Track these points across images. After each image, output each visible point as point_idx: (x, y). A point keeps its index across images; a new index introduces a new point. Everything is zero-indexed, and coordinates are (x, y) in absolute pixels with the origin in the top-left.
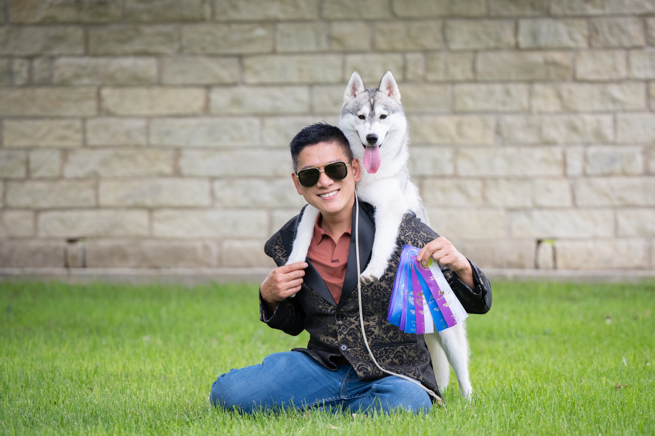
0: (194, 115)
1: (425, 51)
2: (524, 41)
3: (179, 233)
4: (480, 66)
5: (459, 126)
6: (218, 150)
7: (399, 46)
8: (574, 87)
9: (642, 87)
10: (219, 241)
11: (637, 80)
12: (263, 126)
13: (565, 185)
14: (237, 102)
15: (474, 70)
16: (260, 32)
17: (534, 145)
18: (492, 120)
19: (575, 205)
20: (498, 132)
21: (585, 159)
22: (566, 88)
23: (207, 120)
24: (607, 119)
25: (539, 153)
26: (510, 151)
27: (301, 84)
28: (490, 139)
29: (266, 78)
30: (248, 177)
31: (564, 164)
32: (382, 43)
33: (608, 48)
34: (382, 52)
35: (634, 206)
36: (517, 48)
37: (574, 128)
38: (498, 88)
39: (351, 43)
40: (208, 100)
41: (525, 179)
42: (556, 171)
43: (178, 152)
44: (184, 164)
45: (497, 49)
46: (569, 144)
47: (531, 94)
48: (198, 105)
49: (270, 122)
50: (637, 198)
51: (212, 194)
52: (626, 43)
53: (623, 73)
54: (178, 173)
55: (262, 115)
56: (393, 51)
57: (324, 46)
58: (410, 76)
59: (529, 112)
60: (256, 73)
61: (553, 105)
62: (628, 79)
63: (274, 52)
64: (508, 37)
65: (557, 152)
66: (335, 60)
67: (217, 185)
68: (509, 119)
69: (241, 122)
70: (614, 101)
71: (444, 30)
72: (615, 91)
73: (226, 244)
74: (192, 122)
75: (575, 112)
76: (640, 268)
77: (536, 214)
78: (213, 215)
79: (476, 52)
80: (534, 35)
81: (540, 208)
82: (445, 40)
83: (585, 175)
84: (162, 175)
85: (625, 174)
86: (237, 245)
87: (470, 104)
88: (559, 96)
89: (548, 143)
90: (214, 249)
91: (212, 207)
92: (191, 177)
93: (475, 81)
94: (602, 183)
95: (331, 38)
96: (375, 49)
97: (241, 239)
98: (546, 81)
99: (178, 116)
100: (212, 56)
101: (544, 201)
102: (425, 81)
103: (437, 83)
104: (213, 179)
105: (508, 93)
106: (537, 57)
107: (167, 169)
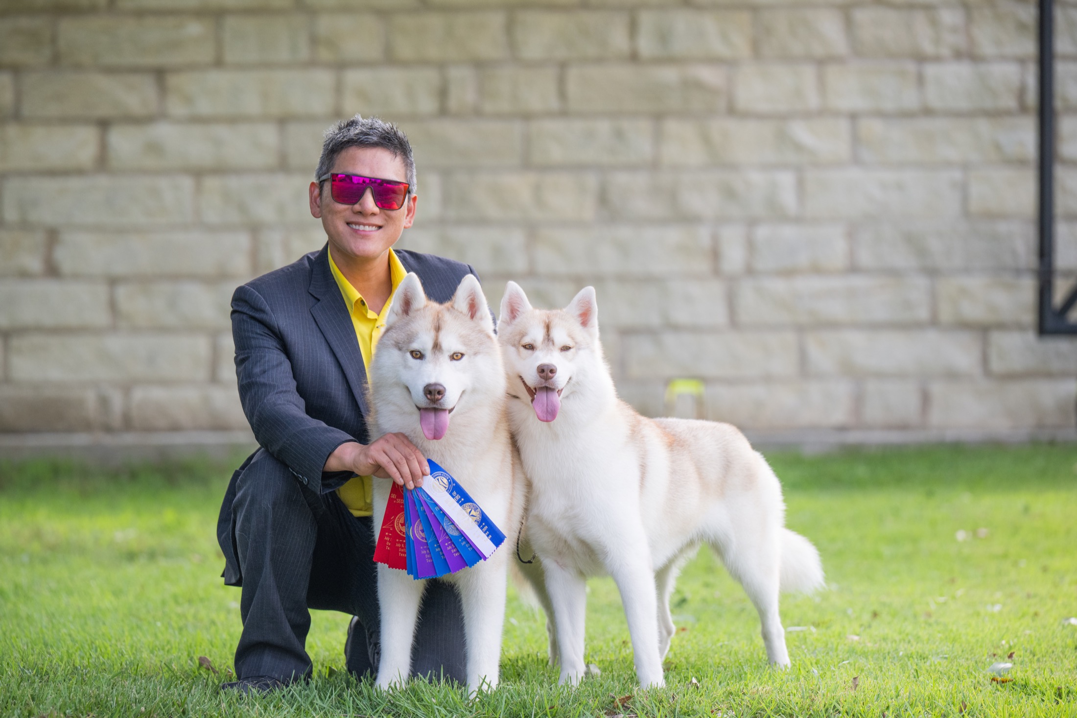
0: (79, 172)
1: (479, 65)
2: (646, 45)
3: (55, 374)
4: (573, 88)
5: (537, 189)
6: (121, 231)
7: (433, 52)
8: (731, 125)
9: (844, 126)
10: (127, 388)
11: (836, 114)
12: (199, 190)
13: (716, 289)
14: (154, 148)
15: (562, 94)
16: (194, 29)
17: (663, 222)
18: (591, 181)
19: (734, 323)
20: (603, 199)
21: (751, 246)
22: (719, 126)
23: (103, 181)
24: (786, 180)
25: (674, 235)
26: (625, 232)
27: (265, 118)
28: (589, 211)
29: (204, 107)
30: (176, 277)
31: (715, 254)
32: (405, 49)
33: (787, 59)
34: (405, 64)
35: (832, 325)
36: (634, 58)
37: (729, 193)
38: (604, 127)
39: (353, 48)
40: (104, 147)
41: (648, 280)
42: (703, 266)
43: (53, 236)
44: (64, 257)
45: (600, 60)
46: (722, 220)
47: (658, 137)
48: (86, 153)
49: (212, 183)
50: (836, 309)
51: (113, 306)
52: (818, 50)
53: (813, 101)
54: (52, 271)
55: (198, 173)
56: (423, 63)
57: (304, 53)
58: (453, 103)
59: (654, 166)
60: (188, 100)
61: (695, 155)
62: (824, 113)
63: (219, 63)
64: (619, 40)
65: (704, 235)
66: (324, 78)
67: (122, 292)
68: (621, 179)
69: (163, 183)
70: (799, 147)
71: (510, 28)
72: (801, 131)
73: (139, 395)
74: (75, 183)
75: (733, 167)
76: (842, 429)
77: (670, 340)
78: (115, 344)
79: (563, 66)
80: (663, 37)
81: (675, 328)
82: (512, 44)
83: (750, 271)
84: (24, 275)
85: (817, 270)
86: (158, 394)
87: (556, 153)
88: (706, 140)
89: (687, 219)
90: (117, 402)
91: (113, 329)
92: (77, 277)
93: (564, 114)
94: (779, 286)
95: (314, 41)
96: (390, 59)
97: (164, 383)
98: (683, 115)
99: (52, 173)
100: (111, 70)
101: (681, 315)
102: (478, 113)
103: (499, 116)
104: (113, 281)
105: (619, 134)
106: (669, 75)
107: (34, 263)
